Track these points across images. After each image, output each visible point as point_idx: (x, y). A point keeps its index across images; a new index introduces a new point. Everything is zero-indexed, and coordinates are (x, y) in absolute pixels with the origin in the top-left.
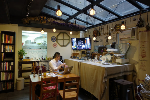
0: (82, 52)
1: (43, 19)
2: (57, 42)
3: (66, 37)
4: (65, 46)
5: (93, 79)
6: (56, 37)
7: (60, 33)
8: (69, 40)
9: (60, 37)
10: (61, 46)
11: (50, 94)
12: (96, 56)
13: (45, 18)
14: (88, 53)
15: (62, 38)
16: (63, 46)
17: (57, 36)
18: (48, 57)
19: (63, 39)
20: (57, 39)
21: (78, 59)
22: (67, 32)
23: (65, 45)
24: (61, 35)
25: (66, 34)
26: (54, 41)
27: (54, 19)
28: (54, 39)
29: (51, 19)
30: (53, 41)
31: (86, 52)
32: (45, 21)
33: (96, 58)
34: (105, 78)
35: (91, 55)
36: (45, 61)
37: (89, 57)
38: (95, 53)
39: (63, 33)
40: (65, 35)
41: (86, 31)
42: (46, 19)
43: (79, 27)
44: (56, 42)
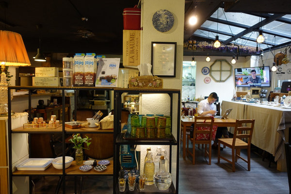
0: (253, 90)
1: (193, 44)
2: (211, 75)
3: (225, 67)
4: (224, 81)
5: (264, 128)
6: (209, 68)
7: (216, 61)
8: (230, 71)
9: (216, 67)
10: (217, 81)
11: (204, 135)
12: (277, 97)
13: (195, 42)
14: (263, 93)
15: (219, 69)
16: (221, 81)
17: (211, 66)
18: (197, 98)
19: (221, 71)
20: (210, 71)
21: (244, 101)
22: (227, 58)
23: (223, 79)
24: (218, 64)
25: (226, 61)
26: (206, 74)
27: (207, 42)
28: (206, 71)
29: (203, 43)
30: (204, 74)
31: (259, 91)
32: (195, 46)
33: (276, 100)
34: (282, 125)
35: (269, 96)
36: (192, 103)
37: (265, 99)
38: (277, 92)
39: (221, 61)
40: (224, 64)
41: (262, 56)
42: (196, 44)
43: (248, 51)
44: (208, 76)
